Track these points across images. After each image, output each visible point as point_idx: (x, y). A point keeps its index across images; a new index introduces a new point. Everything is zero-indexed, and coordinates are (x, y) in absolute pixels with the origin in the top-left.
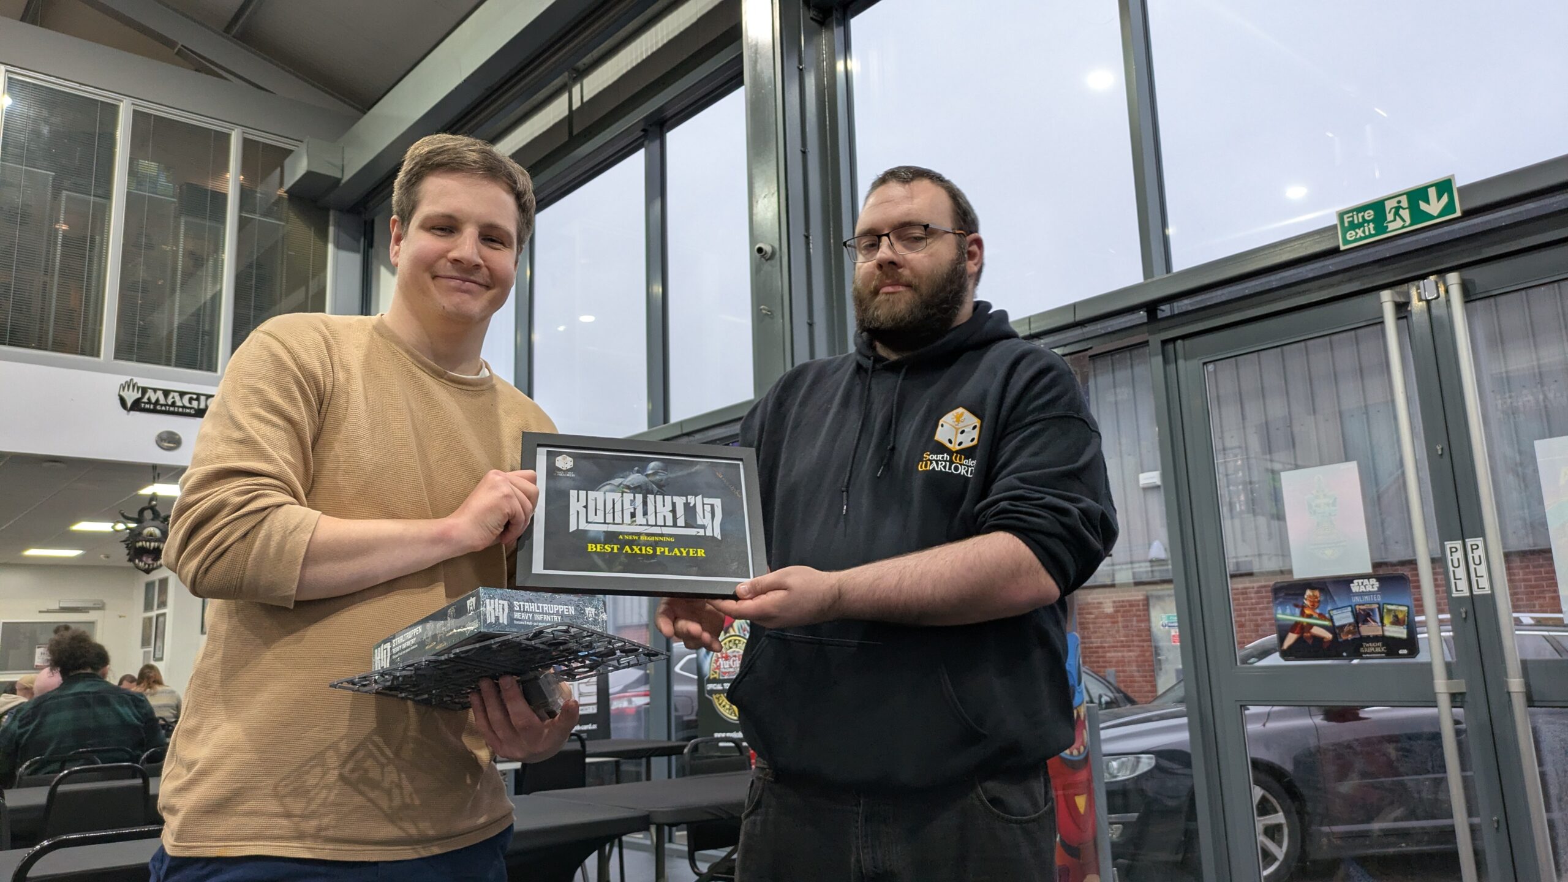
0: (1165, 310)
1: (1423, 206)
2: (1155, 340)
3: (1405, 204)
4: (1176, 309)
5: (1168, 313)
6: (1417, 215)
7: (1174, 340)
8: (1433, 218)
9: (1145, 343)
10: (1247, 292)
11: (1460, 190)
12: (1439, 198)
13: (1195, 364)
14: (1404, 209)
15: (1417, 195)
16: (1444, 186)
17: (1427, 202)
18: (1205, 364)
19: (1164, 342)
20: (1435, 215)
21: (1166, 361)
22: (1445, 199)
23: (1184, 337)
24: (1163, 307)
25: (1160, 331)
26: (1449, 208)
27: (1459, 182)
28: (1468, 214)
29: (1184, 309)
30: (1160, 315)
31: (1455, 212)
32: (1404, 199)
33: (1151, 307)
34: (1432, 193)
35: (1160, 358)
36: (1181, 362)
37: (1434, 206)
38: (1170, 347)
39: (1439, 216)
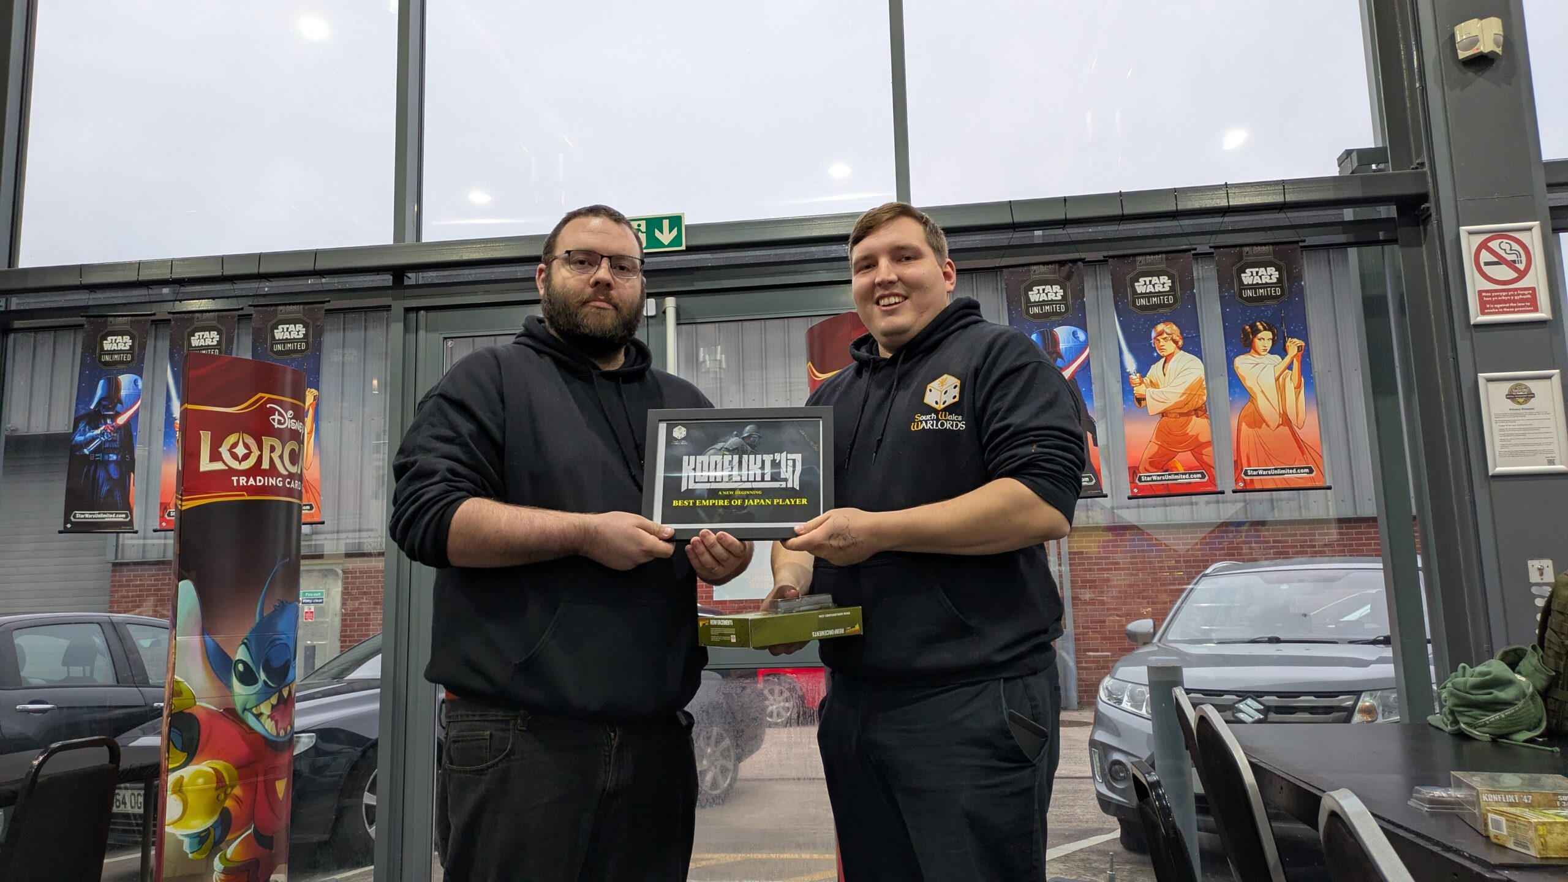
0: (412, 278)
1: (657, 233)
2: (398, 306)
3: (643, 228)
4: (420, 279)
5: (412, 282)
6: (653, 240)
7: (417, 309)
8: (664, 246)
9: (388, 308)
10: (493, 277)
11: (687, 227)
12: (670, 231)
13: (436, 337)
14: (642, 232)
15: (654, 223)
16: (675, 221)
17: (662, 232)
18: (445, 338)
19: (407, 310)
20: (666, 244)
21: (406, 330)
22: (675, 232)
23: (427, 309)
24: (410, 275)
25: (404, 298)
26: (676, 241)
27: (687, 221)
28: (690, 249)
29: (429, 281)
30: (407, 282)
31: (681, 246)
32: (643, 223)
33: (399, 272)
34: (666, 223)
35: (401, 325)
36: (422, 333)
37: (666, 237)
38: (413, 316)
39: (669, 246)
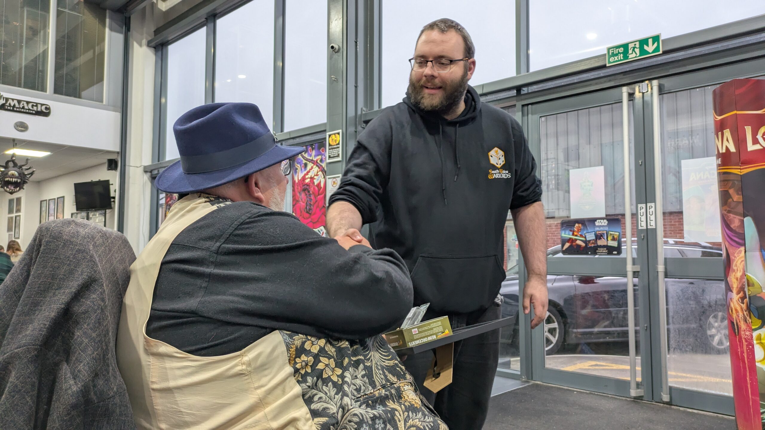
0: (525, 90)
1: (646, 47)
2: (519, 104)
3: (638, 46)
4: (530, 90)
5: (526, 92)
6: (643, 51)
7: (528, 105)
8: (649, 53)
9: (515, 106)
10: (563, 84)
11: (663, 41)
12: (653, 44)
13: (536, 117)
14: (637, 48)
15: (644, 42)
16: (656, 39)
17: (648, 45)
18: (541, 117)
19: (523, 106)
20: (651, 52)
21: (523, 115)
22: (656, 44)
23: (532, 104)
24: (524, 89)
25: (522, 100)
26: (657, 49)
27: (662, 38)
28: (665, 53)
29: (534, 90)
30: (522, 92)
31: (659, 51)
32: (637, 43)
33: (518, 89)
34: (650, 41)
35: (520, 113)
36: (530, 116)
37: (650, 48)
38: (526, 108)
39: (653, 52)
